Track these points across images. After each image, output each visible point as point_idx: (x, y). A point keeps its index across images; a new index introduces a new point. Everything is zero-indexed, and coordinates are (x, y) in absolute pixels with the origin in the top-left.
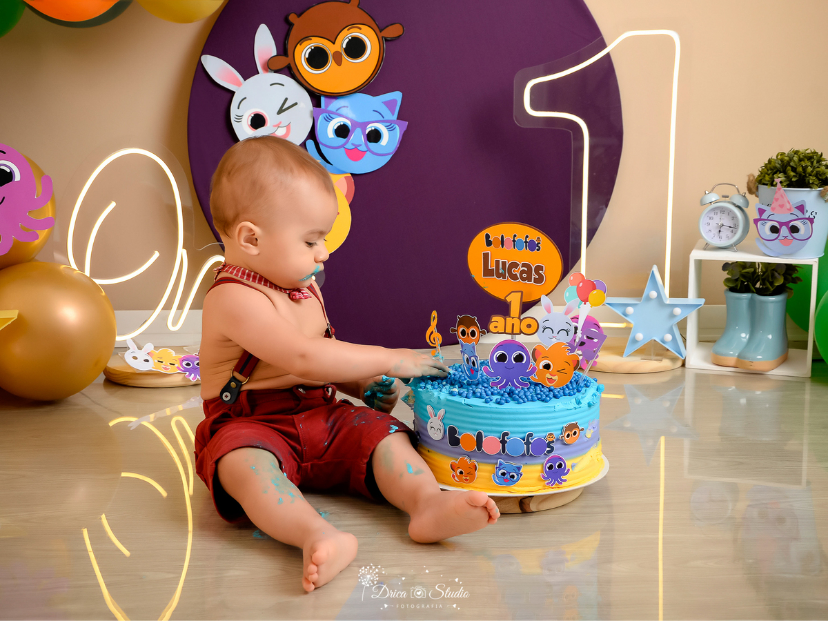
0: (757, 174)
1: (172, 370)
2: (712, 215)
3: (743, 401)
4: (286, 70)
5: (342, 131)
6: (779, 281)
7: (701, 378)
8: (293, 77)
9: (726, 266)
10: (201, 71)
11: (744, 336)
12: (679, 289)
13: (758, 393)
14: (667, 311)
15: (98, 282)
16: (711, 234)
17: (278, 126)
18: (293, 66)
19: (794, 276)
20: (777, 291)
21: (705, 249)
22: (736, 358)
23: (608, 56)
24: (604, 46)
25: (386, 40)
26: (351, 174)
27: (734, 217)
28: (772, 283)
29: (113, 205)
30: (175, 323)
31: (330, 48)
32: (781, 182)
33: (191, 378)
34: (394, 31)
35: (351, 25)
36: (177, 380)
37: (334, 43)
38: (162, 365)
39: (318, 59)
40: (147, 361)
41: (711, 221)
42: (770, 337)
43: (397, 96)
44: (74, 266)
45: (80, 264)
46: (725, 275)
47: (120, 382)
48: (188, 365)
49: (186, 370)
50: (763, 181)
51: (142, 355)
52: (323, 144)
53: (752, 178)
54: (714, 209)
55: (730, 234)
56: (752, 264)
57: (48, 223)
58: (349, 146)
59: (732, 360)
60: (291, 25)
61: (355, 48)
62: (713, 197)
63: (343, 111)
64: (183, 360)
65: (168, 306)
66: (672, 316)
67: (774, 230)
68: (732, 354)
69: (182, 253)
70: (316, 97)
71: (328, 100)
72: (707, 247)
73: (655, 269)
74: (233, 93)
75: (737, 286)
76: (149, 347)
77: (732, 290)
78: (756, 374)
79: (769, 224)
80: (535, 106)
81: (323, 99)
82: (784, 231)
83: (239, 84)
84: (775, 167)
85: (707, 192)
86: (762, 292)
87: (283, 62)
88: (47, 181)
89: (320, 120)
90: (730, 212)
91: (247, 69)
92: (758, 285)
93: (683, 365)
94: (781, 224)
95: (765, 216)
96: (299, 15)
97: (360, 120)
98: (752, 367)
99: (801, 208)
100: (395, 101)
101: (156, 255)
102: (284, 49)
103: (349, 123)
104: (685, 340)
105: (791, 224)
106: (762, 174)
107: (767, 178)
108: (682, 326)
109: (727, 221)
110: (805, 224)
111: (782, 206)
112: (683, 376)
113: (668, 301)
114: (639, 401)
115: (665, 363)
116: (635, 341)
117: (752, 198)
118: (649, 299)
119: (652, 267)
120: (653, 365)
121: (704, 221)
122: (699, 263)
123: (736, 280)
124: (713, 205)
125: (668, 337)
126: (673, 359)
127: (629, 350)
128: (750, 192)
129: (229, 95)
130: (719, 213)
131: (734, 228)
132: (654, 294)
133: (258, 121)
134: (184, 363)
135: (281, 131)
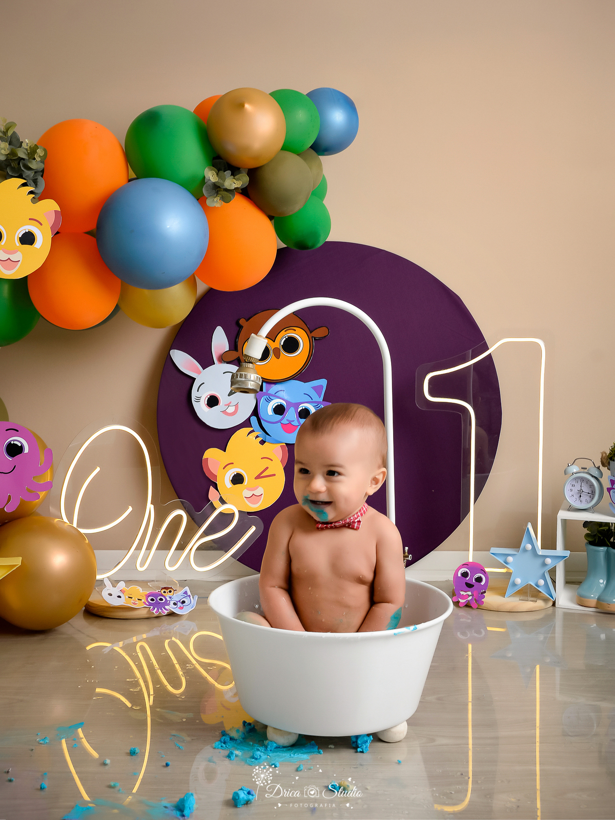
0: (608, 452)
1: (140, 605)
2: (574, 483)
4: (236, 362)
5: (279, 410)
7: (568, 616)
9: (586, 524)
10: (170, 362)
11: (602, 581)
12: (549, 543)
14: (540, 561)
15: (83, 531)
16: (574, 498)
17: (228, 405)
21: (569, 510)
22: (596, 600)
23: (490, 356)
24: (486, 348)
26: (286, 444)
27: (592, 486)
29: (98, 469)
30: (142, 564)
31: (271, 345)
33: (154, 611)
34: (321, 332)
35: (288, 328)
36: (143, 613)
37: (274, 341)
38: (132, 601)
40: (119, 597)
41: (573, 488)
43: (323, 382)
44: (65, 519)
45: (70, 517)
46: (586, 531)
47: (98, 613)
48: (152, 600)
49: (150, 604)
50: (613, 458)
51: (116, 592)
52: (264, 420)
53: (604, 455)
54: (576, 479)
55: (588, 499)
56: (607, 524)
57: (47, 486)
58: (285, 421)
59: (593, 602)
60: (240, 327)
61: (291, 346)
62: (575, 469)
63: (281, 394)
64: (149, 596)
66: (544, 565)
68: (593, 597)
69: (150, 507)
71: (268, 385)
72: (571, 509)
73: (530, 526)
74: (194, 379)
75: (595, 540)
77: (592, 543)
78: (613, 614)
80: (432, 393)
81: (264, 384)
83: (199, 373)
85: (569, 465)
87: (234, 355)
88: (49, 453)
89: (262, 400)
90: (588, 481)
91: (206, 361)
92: (612, 540)
93: (554, 604)
96: (247, 320)
97: (293, 401)
98: (609, 609)
100: (321, 387)
101: (130, 509)
102: (235, 344)
103: (284, 403)
104: (554, 582)
106: (612, 452)
108: (553, 572)
109: (586, 489)
112: (554, 614)
113: (541, 552)
114: (518, 635)
115: (540, 604)
116: (514, 585)
117: (604, 470)
118: (525, 550)
119: (527, 525)
120: (529, 605)
121: (567, 487)
122: (565, 522)
123: (595, 535)
124: (575, 476)
125: (542, 582)
126: (546, 600)
127: (509, 592)
128: (603, 465)
129: (191, 381)
130: (579, 482)
131: (593, 493)
132: (529, 547)
133: (213, 401)
134: (149, 598)
135: (231, 410)
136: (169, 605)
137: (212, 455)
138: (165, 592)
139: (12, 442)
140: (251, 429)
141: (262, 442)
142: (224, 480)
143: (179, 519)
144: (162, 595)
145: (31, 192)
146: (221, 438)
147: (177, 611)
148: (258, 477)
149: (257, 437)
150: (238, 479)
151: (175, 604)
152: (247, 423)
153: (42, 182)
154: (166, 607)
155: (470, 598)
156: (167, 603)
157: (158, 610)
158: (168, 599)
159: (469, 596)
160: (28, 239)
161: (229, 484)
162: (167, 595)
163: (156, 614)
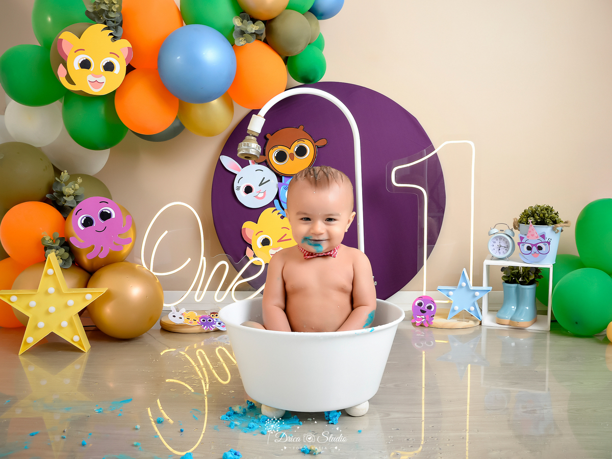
0: (518, 218)
1: (195, 323)
2: (495, 240)
3: (513, 344)
4: (265, 163)
6: (532, 277)
7: (490, 331)
8: (268, 166)
9: (503, 269)
10: (220, 163)
11: (514, 308)
12: (478, 282)
13: (522, 339)
14: (472, 294)
15: (155, 274)
16: (495, 251)
17: (259, 192)
18: (268, 161)
19: (539, 274)
20: (531, 283)
21: (491, 259)
22: (509, 320)
23: (436, 154)
24: (434, 150)
25: (318, 147)
27: (507, 242)
28: (528, 278)
29: (166, 232)
30: (199, 297)
31: (288, 152)
32: (532, 222)
33: (204, 328)
34: (322, 142)
35: (299, 140)
36: (197, 329)
37: (290, 149)
38: (189, 321)
39: (281, 157)
40: (181, 318)
41: (494, 244)
42: (527, 308)
44: (144, 266)
45: (148, 265)
46: (502, 274)
48: (204, 321)
49: (202, 323)
50: (522, 222)
51: (178, 315)
52: (283, 202)
53: (516, 220)
54: (496, 237)
55: (505, 251)
56: (517, 268)
57: (128, 241)
59: (507, 321)
60: (267, 139)
61: (301, 151)
62: (495, 231)
64: (202, 318)
65: (195, 289)
66: (475, 296)
67: (529, 248)
68: (507, 318)
69: (203, 259)
70: (279, 177)
71: (286, 178)
72: (493, 258)
73: (464, 270)
74: (236, 175)
75: (509, 280)
76: (183, 310)
77: (507, 282)
78: (521, 329)
79: (526, 245)
80: (397, 181)
81: (283, 178)
82: (534, 249)
83: (239, 170)
84: (528, 214)
85: (492, 228)
86: (522, 283)
87: (263, 158)
89: (282, 189)
90: (505, 239)
91: (244, 163)
92: (520, 280)
93: (481, 324)
94: (533, 245)
95: (523, 241)
96: (272, 135)
98: (518, 325)
99: (543, 236)
101: (189, 260)
104: (481, 311)
105: (538, 245)
106: (521, 218)
107: (524, 220)
108: (480, 302)
109: (503, 244)
110: (545, 245)
111: (533, 235)
112: (481, 330)
113: (472, 288)
114: (456, 344)
115: (471, 323)
116: (454, 311)
117: (516, 231)
118: (461, 287)
119: (463, 269)
120: (464, 324)
121: (491, 243)
122: (488, 266)
123: (509, 277)
124: (496, 235)
125: (472, 308)
126: (475, 321)
127: (450, 315)
128: (515, 228)
129: (233, 176)
130: (499, 240)
131: (507, 247)
132: (464, 284)
133: (248, 190)
134: (201, 320)
135: (261, 195)
136: (215, 324)
137: (248, 226)
138: (213, 316)
139: (104, 211)
140: (275, 208)
141: (282, 217)
142: (257, 242)
143: (223, 266)
144: (211, 318)
145: (111, 34)
146: (254, 214)
147: (221, 328)
148: (280, 241)
149: (279, 213)
150: (266, 242)
151: (219, 324)
152: (271, 204)
153: (120, 29)
154: (213, 326)
155: (424, 320)
156: (214, 323)
157: (207, 327)
158: (215, 320)
159: (423, 318)
160: (109, 67)
161: (260, 246)
162: (215, 318)
163: (206, 331)
